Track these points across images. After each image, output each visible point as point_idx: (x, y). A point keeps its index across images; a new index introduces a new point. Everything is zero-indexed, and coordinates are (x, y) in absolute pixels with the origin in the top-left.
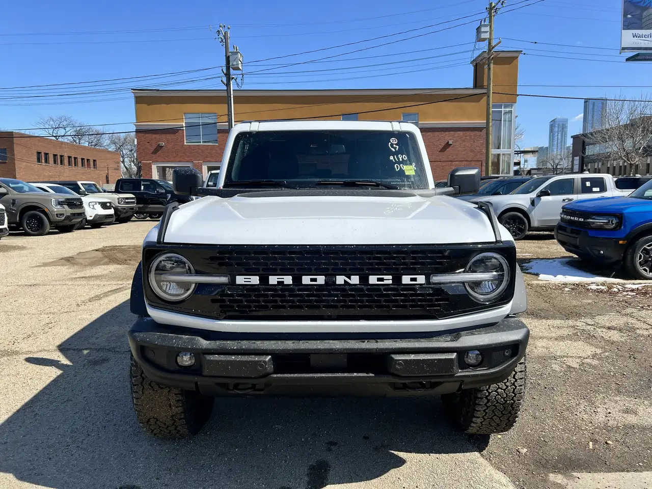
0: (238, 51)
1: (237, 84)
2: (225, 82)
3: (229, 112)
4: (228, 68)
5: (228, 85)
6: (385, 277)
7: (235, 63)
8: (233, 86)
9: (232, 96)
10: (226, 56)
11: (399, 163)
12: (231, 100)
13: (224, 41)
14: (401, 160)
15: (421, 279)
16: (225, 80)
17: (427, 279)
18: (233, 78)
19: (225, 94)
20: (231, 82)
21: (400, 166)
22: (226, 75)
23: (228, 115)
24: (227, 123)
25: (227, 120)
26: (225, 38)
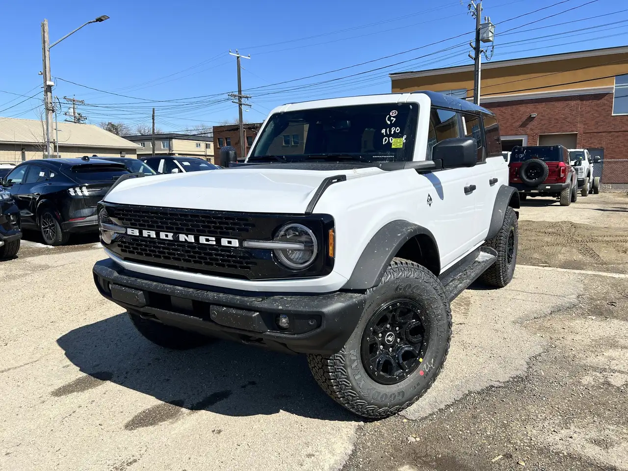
0: (490, 22)
1: (486, 57)
2: (474, 56)
3: (475, 87)
4: (478, 41)
5: (476, 59)
6: (210, 238)
7: (485, 35)
8: (481, 60)
9: (480, 70)
10: (476, 29)
11: (389, 136)
12: (478, 74)
13: (476, 13)
14: (392, 133)
15: (235, 243)
16: (473, 54)
17: (241, 243)
18: (482, 51)
19: (473, 69)
20: (480, 56)
21: (389, 140)
22: (474, 49)
23: (475, 90)
24: (473, 98)
25: (473, 95)
26: (477, 12)
